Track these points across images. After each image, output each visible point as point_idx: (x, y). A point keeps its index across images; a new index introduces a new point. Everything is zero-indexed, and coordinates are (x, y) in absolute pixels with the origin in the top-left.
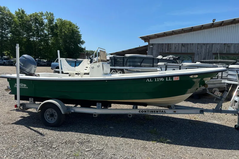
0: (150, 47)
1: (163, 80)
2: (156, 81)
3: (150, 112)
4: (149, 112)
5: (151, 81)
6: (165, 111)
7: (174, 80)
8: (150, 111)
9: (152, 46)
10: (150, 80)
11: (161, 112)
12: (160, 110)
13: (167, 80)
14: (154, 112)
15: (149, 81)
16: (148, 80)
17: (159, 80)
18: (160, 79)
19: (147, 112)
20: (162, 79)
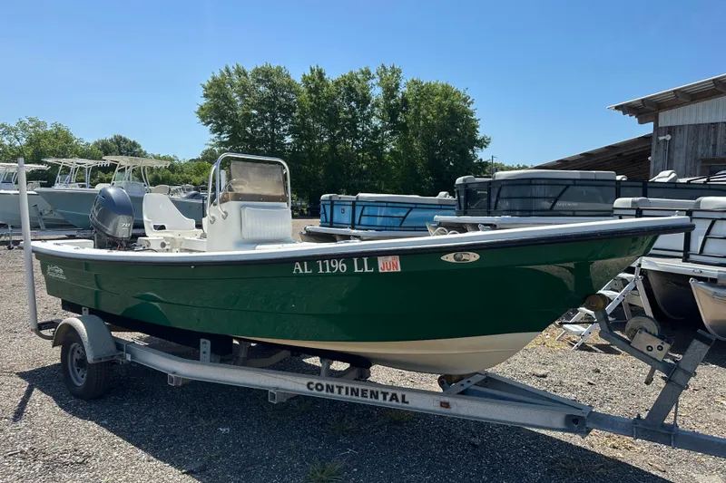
0: (661, 138)
1: (343, 268)
2: (321, 271)
3: (347, 393)
4: (343, 391)
5: (306, 271)
6: (403, 397)
7: (380, 271)
8: (347, 389)
9: (668, 137)
10: (303, 269)
11: (388, 397)
12: (384, 390)
13: (356, 270)
14: (362, 396)
15: (301, 271)
16: (299, 268)
17: (332, 269)
18: (334, 263)
19: (336, 390)
20: (340, 266)
